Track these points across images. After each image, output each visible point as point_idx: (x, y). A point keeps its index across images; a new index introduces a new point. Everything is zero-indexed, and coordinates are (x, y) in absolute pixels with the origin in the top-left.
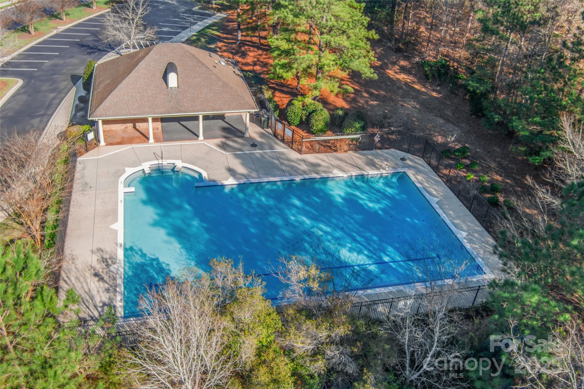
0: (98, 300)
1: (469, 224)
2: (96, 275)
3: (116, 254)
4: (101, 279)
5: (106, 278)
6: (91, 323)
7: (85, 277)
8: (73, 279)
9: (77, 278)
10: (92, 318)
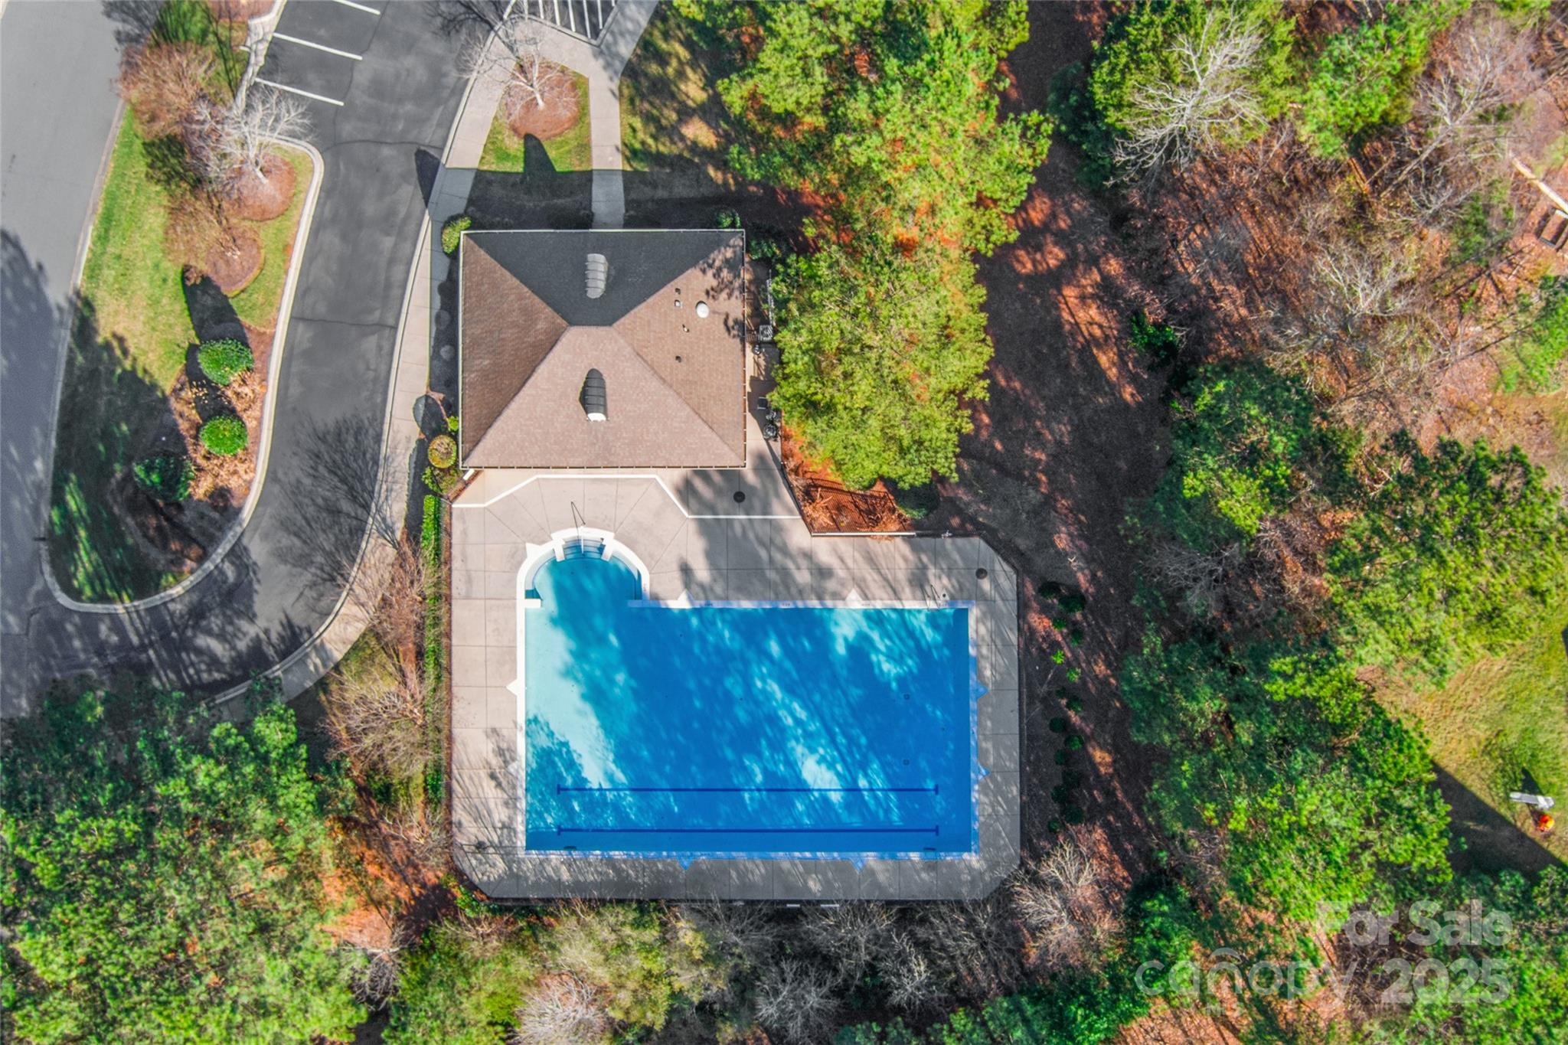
0: (496, 817)
1: (1002, 753)
2: (493, 776)
3: (515, 743)
4: (499, 785)
5: (504, 783)
6: (491, 850)
7: (480, 778)
8: (466, 779)
9: (471, 778)
10: (492, 845)
